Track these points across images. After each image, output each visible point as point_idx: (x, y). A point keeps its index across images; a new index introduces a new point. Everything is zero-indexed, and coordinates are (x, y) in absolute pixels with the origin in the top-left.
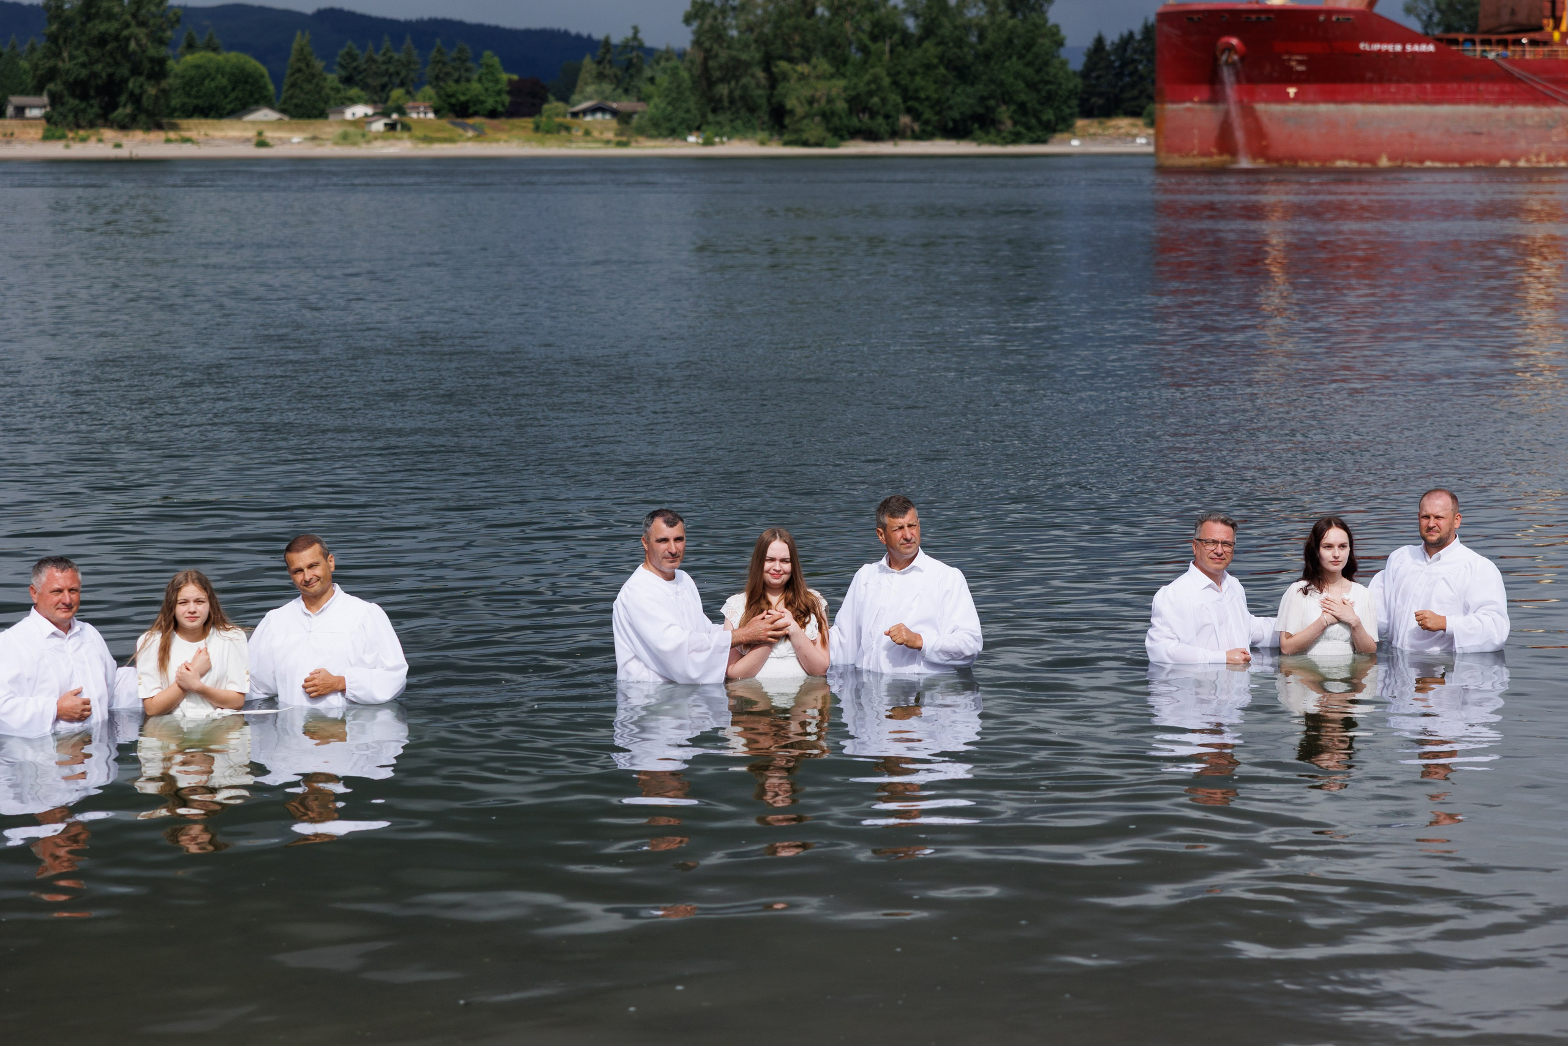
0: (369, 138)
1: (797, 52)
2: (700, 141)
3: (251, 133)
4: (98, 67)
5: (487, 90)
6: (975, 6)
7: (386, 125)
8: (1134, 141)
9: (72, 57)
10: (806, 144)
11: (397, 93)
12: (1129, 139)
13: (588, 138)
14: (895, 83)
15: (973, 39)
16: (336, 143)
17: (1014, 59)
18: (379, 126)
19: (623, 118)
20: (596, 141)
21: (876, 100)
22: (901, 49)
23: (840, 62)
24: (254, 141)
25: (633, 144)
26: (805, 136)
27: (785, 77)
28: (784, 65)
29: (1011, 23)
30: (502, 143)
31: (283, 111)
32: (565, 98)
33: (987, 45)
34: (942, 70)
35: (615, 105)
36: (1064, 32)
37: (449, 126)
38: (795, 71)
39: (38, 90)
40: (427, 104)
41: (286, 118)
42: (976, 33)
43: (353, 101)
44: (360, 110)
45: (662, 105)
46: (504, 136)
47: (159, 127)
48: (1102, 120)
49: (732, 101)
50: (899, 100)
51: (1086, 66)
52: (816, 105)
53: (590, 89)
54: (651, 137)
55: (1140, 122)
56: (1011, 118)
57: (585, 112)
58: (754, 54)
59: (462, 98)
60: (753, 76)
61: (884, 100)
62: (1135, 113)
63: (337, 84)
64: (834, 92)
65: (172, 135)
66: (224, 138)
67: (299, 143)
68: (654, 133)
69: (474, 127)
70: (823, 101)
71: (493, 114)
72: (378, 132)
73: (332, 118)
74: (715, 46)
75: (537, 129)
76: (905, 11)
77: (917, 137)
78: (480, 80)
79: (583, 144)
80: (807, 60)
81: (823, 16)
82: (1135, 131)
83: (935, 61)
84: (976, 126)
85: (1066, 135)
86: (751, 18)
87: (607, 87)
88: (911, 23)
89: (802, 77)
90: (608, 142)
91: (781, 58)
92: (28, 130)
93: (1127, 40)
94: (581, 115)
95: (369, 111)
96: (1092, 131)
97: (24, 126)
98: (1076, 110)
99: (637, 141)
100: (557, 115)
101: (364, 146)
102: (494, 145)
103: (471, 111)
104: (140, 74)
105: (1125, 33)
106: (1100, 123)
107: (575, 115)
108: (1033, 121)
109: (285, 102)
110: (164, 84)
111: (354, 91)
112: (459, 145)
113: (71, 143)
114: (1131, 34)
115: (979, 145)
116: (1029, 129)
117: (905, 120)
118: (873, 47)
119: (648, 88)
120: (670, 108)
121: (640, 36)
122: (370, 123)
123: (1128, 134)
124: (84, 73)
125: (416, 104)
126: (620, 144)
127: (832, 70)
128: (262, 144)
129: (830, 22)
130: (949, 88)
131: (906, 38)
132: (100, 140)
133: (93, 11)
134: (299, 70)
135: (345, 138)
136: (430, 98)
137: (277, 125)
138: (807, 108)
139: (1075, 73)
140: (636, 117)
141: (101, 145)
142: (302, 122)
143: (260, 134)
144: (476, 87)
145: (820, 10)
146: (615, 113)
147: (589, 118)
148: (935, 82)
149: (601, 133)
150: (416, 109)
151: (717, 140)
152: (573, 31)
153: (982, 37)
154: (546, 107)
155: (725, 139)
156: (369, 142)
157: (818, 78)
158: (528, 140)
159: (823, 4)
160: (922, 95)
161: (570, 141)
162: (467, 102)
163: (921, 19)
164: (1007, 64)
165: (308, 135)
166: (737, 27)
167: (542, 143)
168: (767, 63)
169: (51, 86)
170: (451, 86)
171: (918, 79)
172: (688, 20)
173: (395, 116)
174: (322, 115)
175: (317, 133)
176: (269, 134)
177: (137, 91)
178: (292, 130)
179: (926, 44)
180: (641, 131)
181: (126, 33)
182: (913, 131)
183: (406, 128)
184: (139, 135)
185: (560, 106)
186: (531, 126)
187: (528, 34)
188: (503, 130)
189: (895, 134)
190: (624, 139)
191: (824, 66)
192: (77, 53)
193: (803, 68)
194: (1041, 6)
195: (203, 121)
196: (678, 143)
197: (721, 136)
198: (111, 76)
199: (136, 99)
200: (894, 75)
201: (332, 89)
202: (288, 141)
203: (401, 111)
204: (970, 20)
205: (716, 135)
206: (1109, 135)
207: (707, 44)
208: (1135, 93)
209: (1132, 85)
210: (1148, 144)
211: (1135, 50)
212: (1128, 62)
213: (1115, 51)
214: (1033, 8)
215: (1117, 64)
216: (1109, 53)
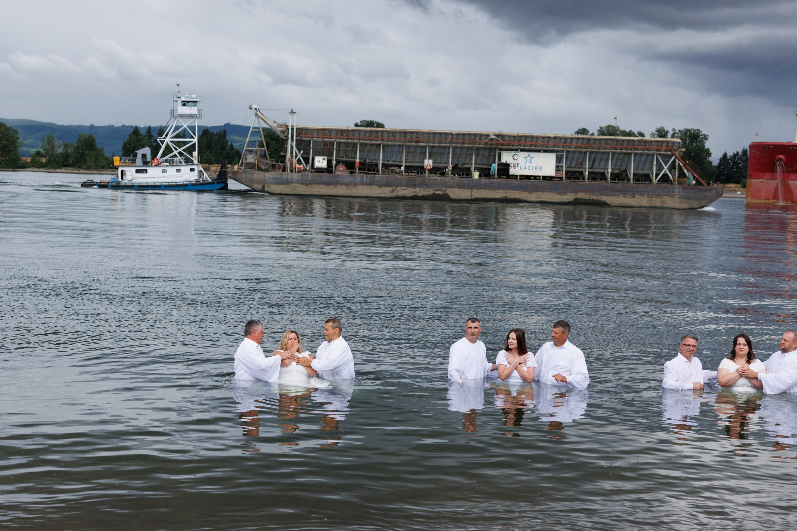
8: (736, 193)
12: (734, 192)
29: (691, 147)
36: (711, 151)
48: (724, 184)
51: (719, 164)
55: (739, 186)
62: (737, 182)
82: (737, 189)
93: (736, 155)
98: (714, 180)
105: (735, 152)
114: (738, 153)
123: (734, 190)
139: (715, 166)
194: (703, 141)
206: (727, 190)
208: (738, 175)
209: (737, 172)
210: (742, 194)
211: (739, 160)
212: (735, 163)
213: (731, 159)
214: (700, 142)
215: (731, 164)
216: (728, 160)
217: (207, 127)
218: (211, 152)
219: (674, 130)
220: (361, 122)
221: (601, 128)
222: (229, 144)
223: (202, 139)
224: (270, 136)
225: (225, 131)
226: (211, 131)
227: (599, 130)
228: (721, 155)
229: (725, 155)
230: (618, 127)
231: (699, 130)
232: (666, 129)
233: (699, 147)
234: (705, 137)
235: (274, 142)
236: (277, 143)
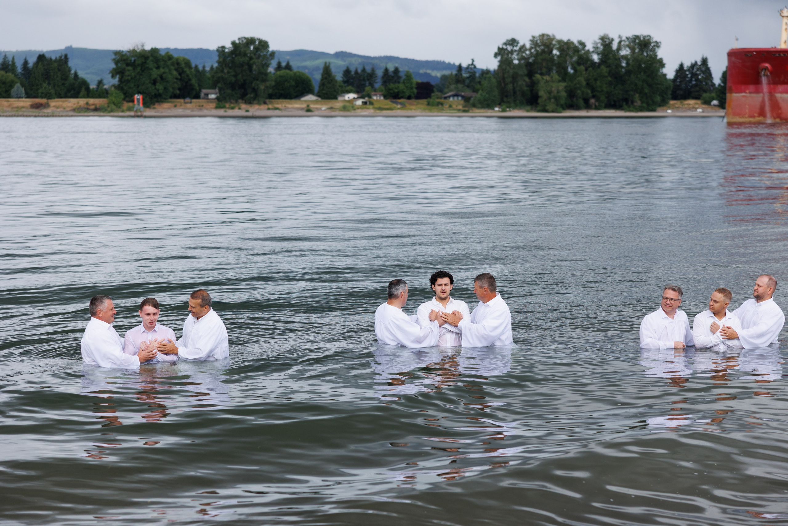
0: (354, 108)
1: (544, 70)
2: (500, 110)
3: (304, 106)
4: (240, 77)
5: (407, 87)
6: (625, 49)
7: (363, 102)
8: (696, 110)
9: (228, 73)
10: (546, 111)
11: (368, 88)
12: (694, 109)
13: (451, 109)
14: (588, 84)
15: (624, 64)
16: (341, 110)
17: (642, 73)
18: (359, 102)
19: (466, 99)
20: (454, 110)
21: (579, 91)
22: (591, 69)
23: (564, 75)
24: (306, 109)
25: (471, 111)
26: (547, 108)
27: (538, 82)
28: (538, 76)
29: (641, 57)
30: (413, 111)
31: (318, 96)
32: (441, 91)
33: (630, 67)
34: (609, 79)
35: (463, 94)
36: (665, 61)
37: (390, 103)
38: (543, 79)
39: (213, 87)
40: (381, 93)
41: (320, 99)
42: (625, 62)
43: (349, 92)
44: (351, 96)
45: (484, 94)
46: (414, 107)
47: (265, 103)
48: (682, 101)
49: (515, 92)
50: (589, 91)
51: (675, 76)
52: (552, 94)
53: (452, 87)
54: (478, 108)
55: (699, 102)
56: (640, 100)
57: (449, 97)
58: (526, 72)
59: (396, 91)
60: (524, 81)
61: (583, 92)
62: (697, 98)
63: (342, 84)
64: (560, 88)
65: (270, 106)
66: (293, 108)
67: (325, 110)
68: (479, 106)
69: (401, 103)
70: (556, 92)
71: (409, 98)
72: (359, 105)
73: (340, 98)
74: (508, 68)
75: (428, 104)
76: (593, 52)
77: (597, 108)
78: (404, 83)
79: (448, 111)
80: (549, 75)
81: (556, 54)
82: (697, 106)
83: (606, 74)
84: (624, 103)
85: (665, 108)
86: (524, 55)
87: (460, 86)
88: (596, 58)
89: (547, 81)
90: (459, 110)
91: (537, 73)
92: (210, 104)
93: (693, 66)
94: (448, 98)
95: (355, 96)
96: (677, 106)
97: (208, 102)
98: (670, 96)
99: (472, 110)
100: (438, 98)
101: (353, 111)
102: (410, 111)
103: (400, 96)
104: (257, 80)
105: (693, 62)
106: (681, 102)
107: (445, 98)
108: (650, 102)
109: (319, 92)
110: (268, 84)
111: (350, 88)
112: (394, 111)
113: (227, 110)
114: (696, 62)
115: (625, 112)
116: (648, 104)
117: (592, 101)
118: (578, 68)
119: (478, 86)
120: (487, 96)
121: (475, 63)
122: (356, 101)
123: (693, 107)
124: (233, 79)
125: (376, 93)
126: (465, 111)
127: (560, 79)
128: (309, 110)
129: (558, 57)
130: (613, 87)
131: (593, 63)
132: (240, 109)
133: (238, 52)
134: (326, 78)
135: (344, 108)
136: (382, 91)
137: (316, 102)
138: (548, 95)
139: (670, 80)
140: (472, 99)
141: (240, 111)
142: (326, 101)
143: (308, 106)
144: (401, 86)
145: (555, 52)
146: (463, 97)
147: (451, 99)
148: (606, 84)
149: (457, 106)
150: (376, 95)
151: (508, 109)
152: (447, 61)
153: (628, 64)
154: (433, 94)
155: (511, 109)
156: (355, 110)
157: (553, 82)
158: (425, 109)
159: (557, 49)
160: (599, 89)
161: (443, 110)
162: (398, 92)
163: (600, 56)
164: (639, 76)
165: (329, 106)
166: (518, 59)
167: (430, 110)
168: (530, 74)
169: (219, 85)
170: (392, 86)
171: (598, 83)
172: (496, 55)
173: (367, 98)
174: (335, 98)
175: (333, 106)
176: (312, 106)
177: (256, 87)
178: (322, 104)
179: (603, 67)
180: (474, 106)
181: (251, 62)
182: (596, 106)
183: (371, 103)
184: (257, 107)
185: (439, 94)
186: (426, 103)
187: (427, 62)
188: (413, 105)
189: (588, 106)
190: (467, 109)
191: (556, 77)
192: (230, 71)
193: (547, 78)
194: (655, 49)
195: (284, 100)
196: (490, 111)
197: (510, 107)
198: (245, 81)
199: (255, 91)
200: (587, 80)
201: (340, 86)
202: (320, 109)
203: (369, 96)
204: (623, 56)
205: (507, 107)
206: (685, 108)
207: (504, 67)
208: (697, 89)
209: (696, 85)
210: (703, 112)
211: (698, 69)
212: (694, 75)
213: (688, 70)
214: (651, 50)
215: (689, 76)
216: (686, 71)
217: (42, 51)
218: (49, 84)
219: (620, 37)
220: (239, 39)
221: (534, 37)
222: (73, 72)
223: (37, 67)
224: (124, 60)
225: (66, 56)
226: (48, 56)
227: (531, 40)
228: (677, 66)
229: (681, 66)
230: (553, 35)
231: (650, 36)
232: (611, 36)
233: (651, 56)
234: (658, 45)
235: (130, 68)
236: (134, 69)
